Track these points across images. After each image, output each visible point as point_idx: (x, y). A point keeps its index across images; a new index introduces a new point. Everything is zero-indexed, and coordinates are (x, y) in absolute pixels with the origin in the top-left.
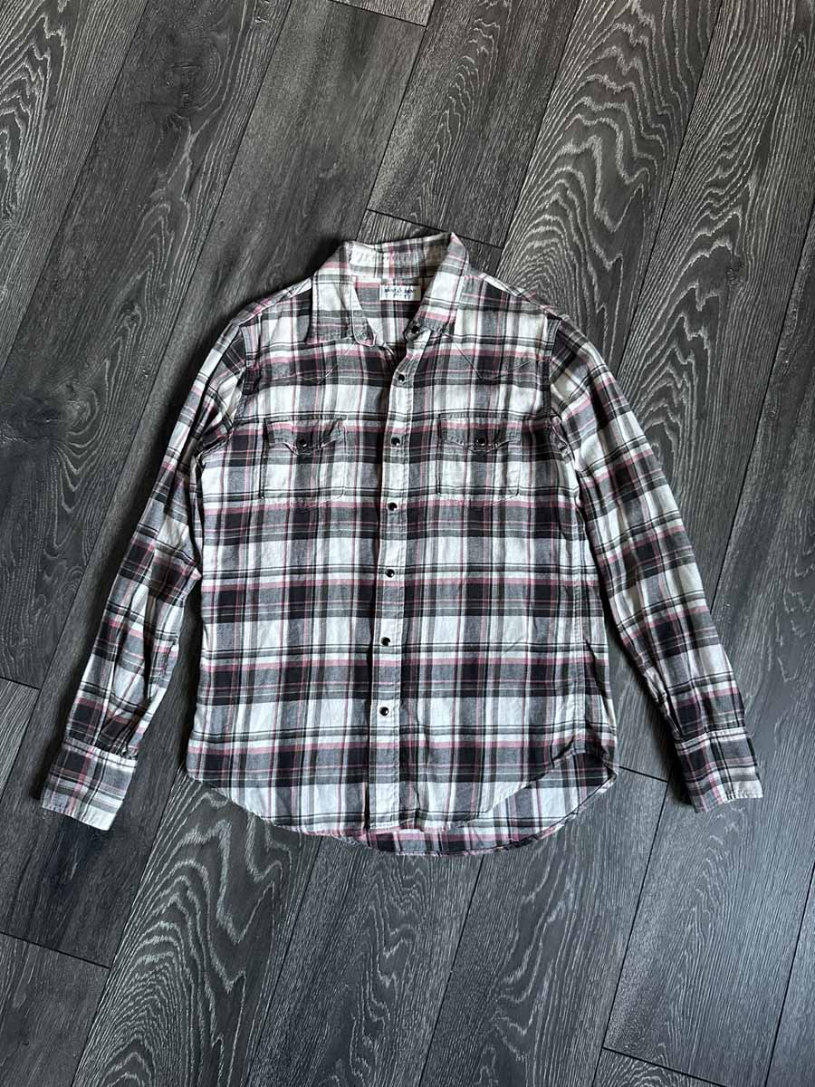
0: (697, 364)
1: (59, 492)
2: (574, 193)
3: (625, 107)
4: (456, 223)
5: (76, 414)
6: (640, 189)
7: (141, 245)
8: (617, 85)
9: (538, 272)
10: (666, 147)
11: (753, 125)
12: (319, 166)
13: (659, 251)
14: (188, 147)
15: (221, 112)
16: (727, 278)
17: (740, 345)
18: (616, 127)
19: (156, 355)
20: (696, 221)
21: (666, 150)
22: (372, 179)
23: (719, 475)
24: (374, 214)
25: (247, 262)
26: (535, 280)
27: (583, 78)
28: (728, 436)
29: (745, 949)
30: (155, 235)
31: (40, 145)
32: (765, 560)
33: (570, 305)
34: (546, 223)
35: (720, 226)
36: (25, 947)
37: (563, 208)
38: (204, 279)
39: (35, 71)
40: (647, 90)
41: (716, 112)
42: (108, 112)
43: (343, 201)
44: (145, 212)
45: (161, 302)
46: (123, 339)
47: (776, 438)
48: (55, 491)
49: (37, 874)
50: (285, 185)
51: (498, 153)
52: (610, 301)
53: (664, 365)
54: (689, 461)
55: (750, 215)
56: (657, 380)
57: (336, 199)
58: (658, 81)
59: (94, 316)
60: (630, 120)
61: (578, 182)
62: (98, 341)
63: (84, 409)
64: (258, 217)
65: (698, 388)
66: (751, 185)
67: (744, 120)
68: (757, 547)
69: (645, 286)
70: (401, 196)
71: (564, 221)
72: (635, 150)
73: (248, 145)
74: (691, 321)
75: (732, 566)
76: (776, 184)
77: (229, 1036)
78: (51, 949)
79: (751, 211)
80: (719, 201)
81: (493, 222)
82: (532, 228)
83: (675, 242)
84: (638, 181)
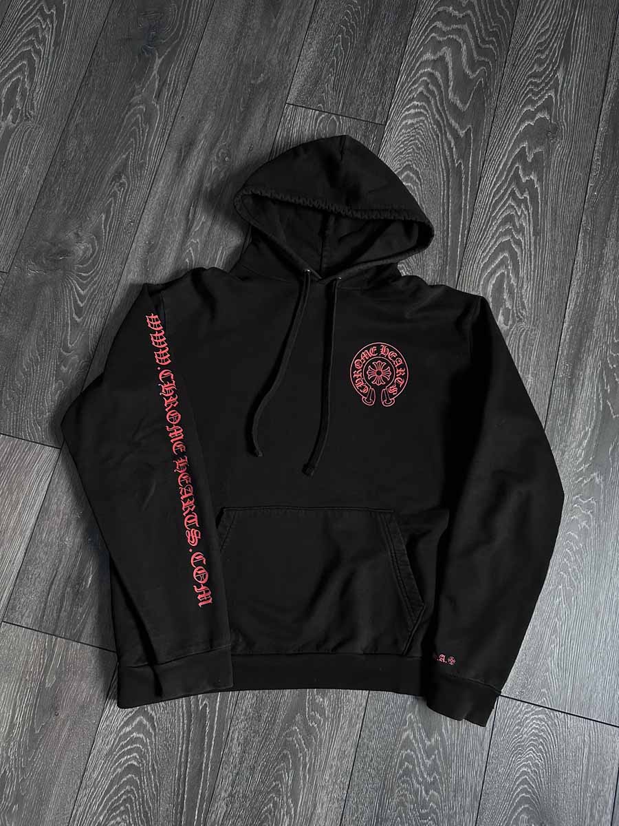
0: (530, 197)
1: (71, 308)
2: (432, 84)
3: (466, 27)
4: (351, 110)
5: (81, 253)
6: (481, 82)
7: (125, 134)
8: (459, 13)
9: (411, 140)
10: (497, 52)
11: (557, 35)
12: (251, 76)
13: (498, 122)
14: (156, 67)
15: (178, 42)
16: (548, 139)
17: (561, 184)
18: (460, 40)
19: (138, 209)
20: (522, 101)
21: (497, 54)
22: (289, 83)
23: (553, 274)
24: (292, 106)
25: (202, 143)
26: (410, 145)
27: (435, 10)
28: (557, 246)
29: (601, 615)
30: (134, 127)
31: (50, 69)
32: (592, 331)
33: (436, 162)
34: (415, 107)
35: (540, 103)
36: (54, 640)
37: (426, 96)
38: (171, 156)
39: (45, 20)
40: (481, 15)
41: (531, 28)
42: (98, 45)
43: (269, 98)
44: (127, 113)
45: (141, 172)
46: (114, 199)
47: (592, 246)
48: (68, 307)
49: (61, 586)
50: (226, 89)
51: (378, 62)
52: (465, 158)
53: (507, 200)
54: (531, 265)
55: (560, 96)
56: (502, 210)
57: (263, 97)
58: (488, 11)
59: (92, 185)
60: (470, 36)
61: (436, 78)
62: (96, 201)
63: (87, 249)
64: (208, 112)
65: (533, 213)
66: (560, 75)
67: (552, 31)
68: (585, 322)
69: (489, 147)
70: (310, 94)
71: (428, 105)
72: (475, 56)
73: (199, 63)
74: (524, 170)
75: (568, 337)
76: (577, 74)
77: (213, 701)
78: (74, 641)
79: (561, 92)
80: (538, 87)
81: (377, 108)
82: (405, 111)
83: (508, 117)
84: (478, 77)
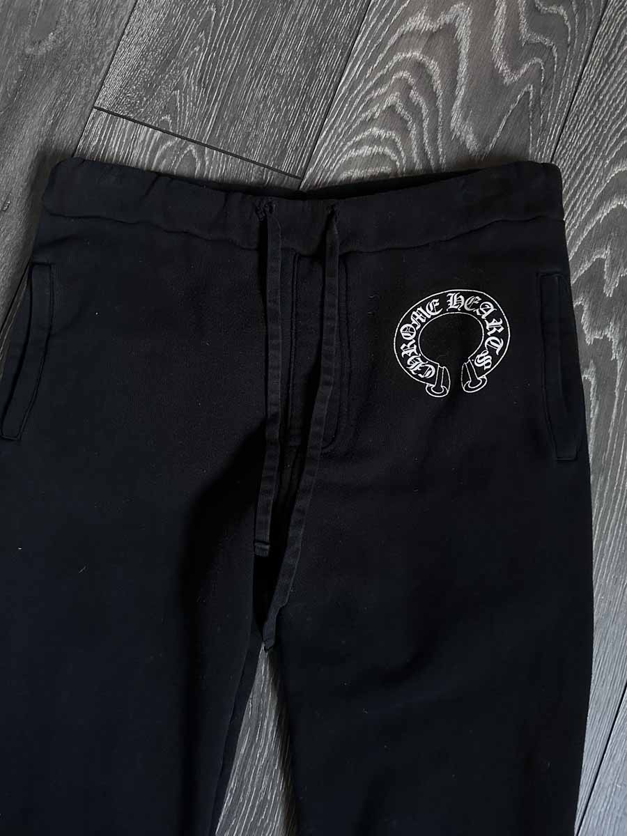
0: (598, 382)
2: (421, 94)
4: (231, 135)
6: (528, 93)
10: (573, 25)
12: (27, 35)
20: (612, 149)
21: (573, 30)
22: (106, 59)
24: (105, 114)
34: (375, 141)
37: (402, 118)
43: (60, 92)
51: (306, 24)
57: (47, 89)
61: (430, 77)
65: (597, 422)
70: (150, 88)
71: (403, 140)
72: (524, 29)
74: (594, 313)
81: (290, 136)
82: (351, 147)
83: (578, 182)
84: (524, 80)
